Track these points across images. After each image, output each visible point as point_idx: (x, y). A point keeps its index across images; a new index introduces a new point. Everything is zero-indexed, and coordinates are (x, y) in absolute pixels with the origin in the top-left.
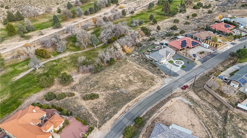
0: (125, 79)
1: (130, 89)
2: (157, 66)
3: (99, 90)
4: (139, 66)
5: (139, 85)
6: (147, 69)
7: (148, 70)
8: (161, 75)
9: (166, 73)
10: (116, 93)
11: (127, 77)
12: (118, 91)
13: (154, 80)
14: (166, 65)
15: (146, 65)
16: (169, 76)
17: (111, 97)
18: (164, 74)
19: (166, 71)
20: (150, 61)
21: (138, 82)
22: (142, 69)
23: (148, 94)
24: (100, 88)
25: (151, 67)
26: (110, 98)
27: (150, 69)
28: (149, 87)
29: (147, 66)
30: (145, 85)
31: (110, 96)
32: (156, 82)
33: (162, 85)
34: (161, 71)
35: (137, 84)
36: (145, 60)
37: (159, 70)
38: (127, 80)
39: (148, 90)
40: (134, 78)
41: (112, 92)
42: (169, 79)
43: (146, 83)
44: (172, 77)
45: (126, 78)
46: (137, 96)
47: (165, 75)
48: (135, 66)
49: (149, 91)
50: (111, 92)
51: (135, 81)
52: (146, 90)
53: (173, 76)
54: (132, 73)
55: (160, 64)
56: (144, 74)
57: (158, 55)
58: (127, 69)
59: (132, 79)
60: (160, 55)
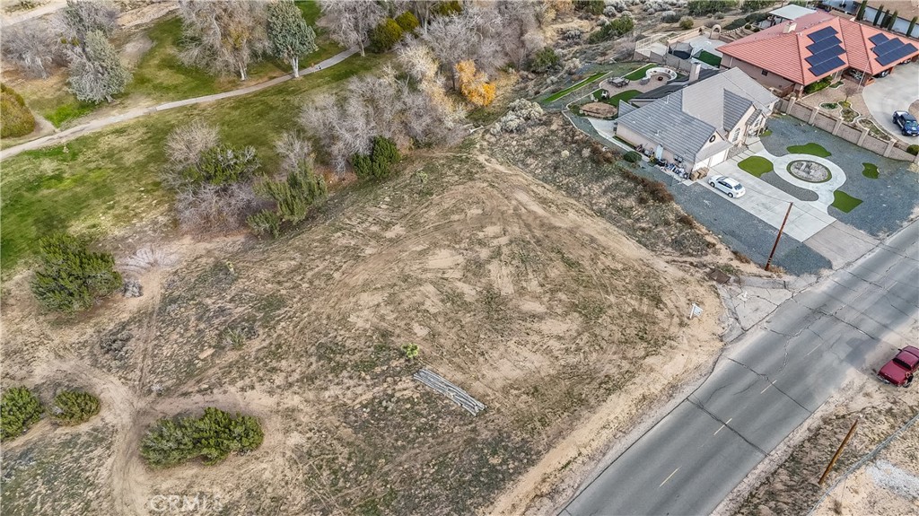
0: (459, 284)
1: (490, 374)
2: (671, 198)
3: (274, 370)
4: (547, 192)
5: (559, 338)
6: (601, 213)
7: (612, 219)
8: (708, 259)
9: (736, 244)
10: (391, 406)
11: (475, 268)
12: (406, 388)
13: (657, 301)
14: (733, 191)
15: (596, 189)
16: (763, 272)
17: (349, 444)
18: (724, 257)
19: (733, 234)
20: (622, 164)
21: (551, 313)
22: (572, 214)
23: (633, 421)
24: (280, 358)
25: (630, 202)
26: (346, 451)
27: (626, 212)
28: (630, 355)
29: (605, 193)
30: (604, 344)
31: (346, 432)
32: (676, 320)
33: (721, 338)
34: (704, 230)
35: (539, 332)
36: (586, 152)
37: (685, 221)
38: (469, 292)
39: (630, 386)
40: (518, 277)
41: (359, 390)
42: (764, 293)
43: (607, 327)
44: (787, 278)
45: (464, 279)
46: (549, 446)
47: (735, 263)
48: (526, 189)
49: (638, 394)
50: (356, 396)
51: (530, 306)
52: (611, 386)
53: (789, 271)
54: (504, 240)
55: (688, 183)
56: (587, 253)
57: (678, 119)
58: (475, 211)
59: (506, 287)
60: (689, 120)
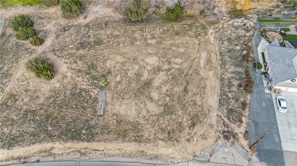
0: (146, 72)
1: (117, 106)
2: (251, 92)
5: (148, 112)
6: (222, 79)
7: (222, 85)
8: (233, 125)
12: (94, 92)
15: (232, 69)
16: (247, 148)
17: (65, 96)
19: (256, 124)
20: (251, 65)
21: (157, 102)
22: (211, 73)
24: (81, 60)
25: (236, 83)
27: (230, 85)
28: (157, 135)
29: (233, 73)
30: (157, 124)
31: (68, 92)
32: (189, 137)
33: (195, 156)
34: (247, 114)
35: (145, 105)
36: (245, 52)
37: (244, 105)
39: (143, 145)
41: (85, 83)
42: (236, 155)
44: (254, 158)
45: (149, 72)
46: (99, 141)
47: (241, 136)
48: (209, 53)
49: (142, 149)
50: (83, 85)
52: (138, 139)
53: (259, 156)
54: (177, 67)
55: (267, 91)
56: (195, 90)
57: (288, 62)
58: (182, 50)
59: (156, 83)
60: (291, 65)
